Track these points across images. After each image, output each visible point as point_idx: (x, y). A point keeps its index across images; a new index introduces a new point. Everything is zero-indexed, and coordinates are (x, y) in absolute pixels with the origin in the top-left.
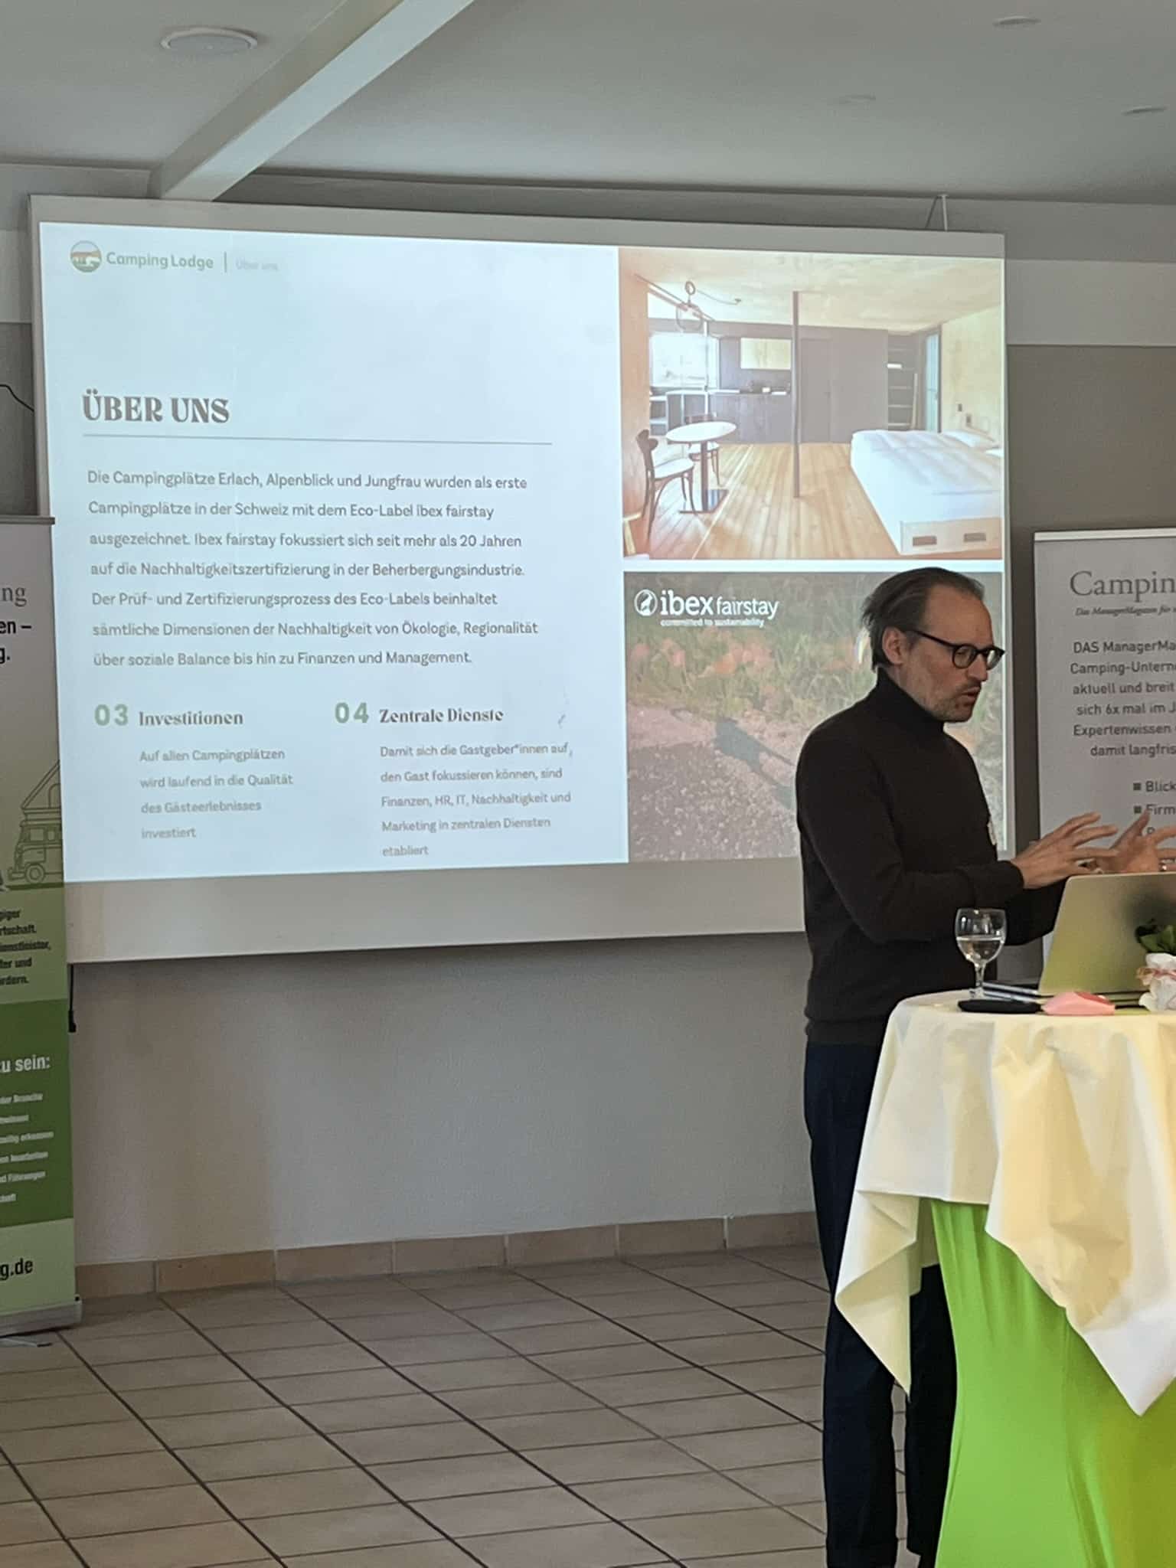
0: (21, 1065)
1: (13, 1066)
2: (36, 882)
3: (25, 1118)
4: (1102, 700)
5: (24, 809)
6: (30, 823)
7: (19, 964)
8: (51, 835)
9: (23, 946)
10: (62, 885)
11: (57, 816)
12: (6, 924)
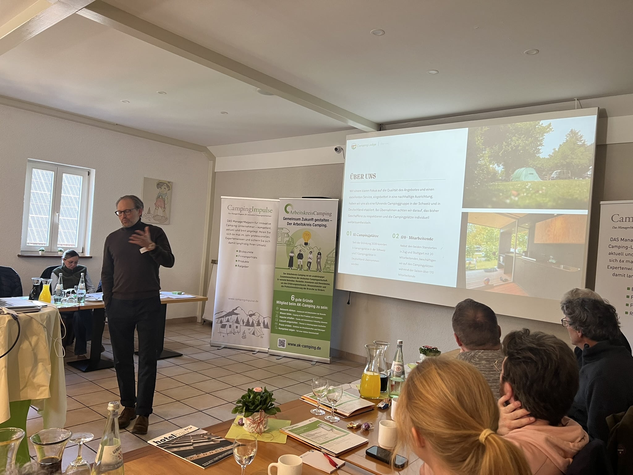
0: (322, 308)
1: (320, 307)
2: (329, 272)
3: (322, 318)
4: (618, 258)
5: (327, 257)
7: (323, 287)
9: (325, 284)
12: (321, 279)
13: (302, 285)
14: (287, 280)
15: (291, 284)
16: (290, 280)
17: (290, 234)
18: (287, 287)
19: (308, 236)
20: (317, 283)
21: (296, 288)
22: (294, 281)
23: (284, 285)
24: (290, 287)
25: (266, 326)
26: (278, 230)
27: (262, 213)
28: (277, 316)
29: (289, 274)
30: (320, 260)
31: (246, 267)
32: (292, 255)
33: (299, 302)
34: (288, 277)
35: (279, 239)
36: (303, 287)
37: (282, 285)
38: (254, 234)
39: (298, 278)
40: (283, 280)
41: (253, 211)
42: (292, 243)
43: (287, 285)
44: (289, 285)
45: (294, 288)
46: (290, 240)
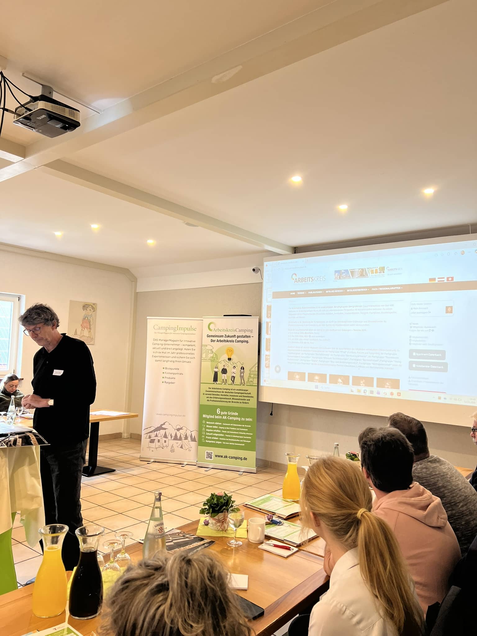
0: (247, 420)
1: (245, 419)
2: (252, 385)
3: (247, 430)
5: (250, 371)
6: (251, 374)
7: (247, 400)
8: (255, 376)
9: (249, 397)
12: (245, 392)
13: (227, 399)
14: (213, 394)
15: (217, 398)
16: (215, 395)
17: (214, 351)
18: (213, 401)
19: (231, 352)
20: (242, 396)
21: (222, 401)
22: (219, 395)
23: (209, 399)
24: (215, 401)
25: (193, 440)
26: (203, 347)
27: (186, 332)
28: (204, 429)
29: (215, 389)
30: (243, 374)
31: (172, 383)
32: (216, 370)
33: (224, 415)
34: (213, 392)
35: (204, 356)
38: (180, 351)
39: (222, 392)
40: (209, 394)
41: (178, 330)
42: (216, 359)
43: (212, 399)
44: (215, 399)
45: (220, 401)
46: (214, 356)
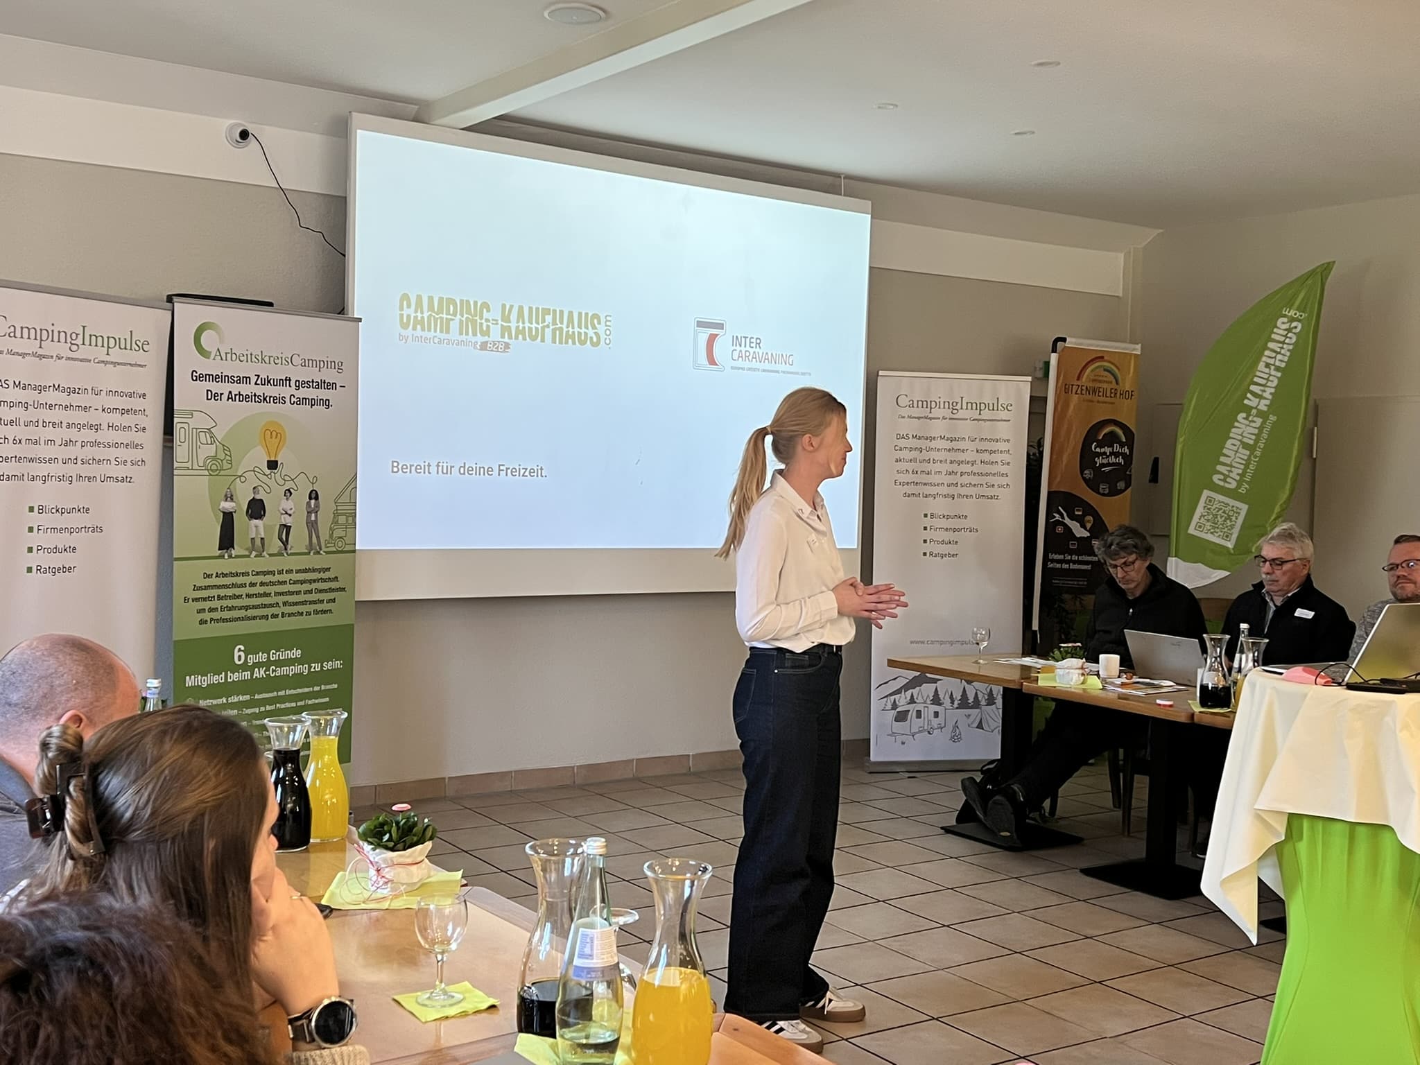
0: (328, 666)
1: (322, 666)
2: (340, 549)
3: (327, 699)
4: (910, 467)
5: (336, 503)
6: (339, 512)
7: (329, 601)
8: (350, 519)
9: (331, 590)
10: (354, 551)
11: (353, 508)
12: (322, 575)
13: (265, 606)
14: (218, 596)
15: (232, 608)
16: (226, 597)
17: (219, 434)
18: (218, 621)
19: (276, 438)
20: (310, 592)
21: (249, 619)
22: (239, 597)
23: (207, 616)
24: (227, 620)
26: (176, 420)
27: (116, 354)
29: (225, 575)
30: (316, 517)
31: (65, 569)
32: (228, 506)
33: (258, 665)
34: (219, 587)
35: (180, 452)
36: (269, 611)
37: (201, 616)
38: (89, 435)
39: (253, 585)
40: (205, 599)
41: (83, 344)
42: (226, 466)
43: (216, 615)
44: (227, 614)
45: (243, 619)
46: (221, 455)
